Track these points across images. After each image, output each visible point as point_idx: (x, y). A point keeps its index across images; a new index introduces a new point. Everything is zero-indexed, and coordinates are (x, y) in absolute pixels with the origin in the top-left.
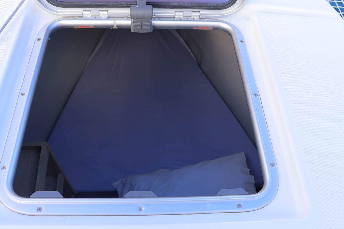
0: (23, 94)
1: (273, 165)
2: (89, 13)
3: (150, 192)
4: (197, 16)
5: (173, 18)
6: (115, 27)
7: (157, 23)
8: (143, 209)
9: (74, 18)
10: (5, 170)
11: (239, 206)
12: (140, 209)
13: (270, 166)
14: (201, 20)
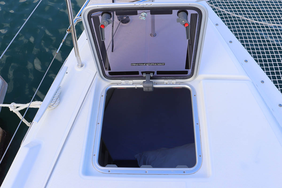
0: (98, 123)
1: (200, 156)
2: (124, 81)
3: (150, 166)
4: (175, 82)
5: (163, 83)
6: (136, 88)
7: (155, 86)
8: (147, 172)
9: (117, 84)
10: (95, 156)
11: (184, 172)
12: (146, 172)
13: (199, 156)
14: (177, 84)
